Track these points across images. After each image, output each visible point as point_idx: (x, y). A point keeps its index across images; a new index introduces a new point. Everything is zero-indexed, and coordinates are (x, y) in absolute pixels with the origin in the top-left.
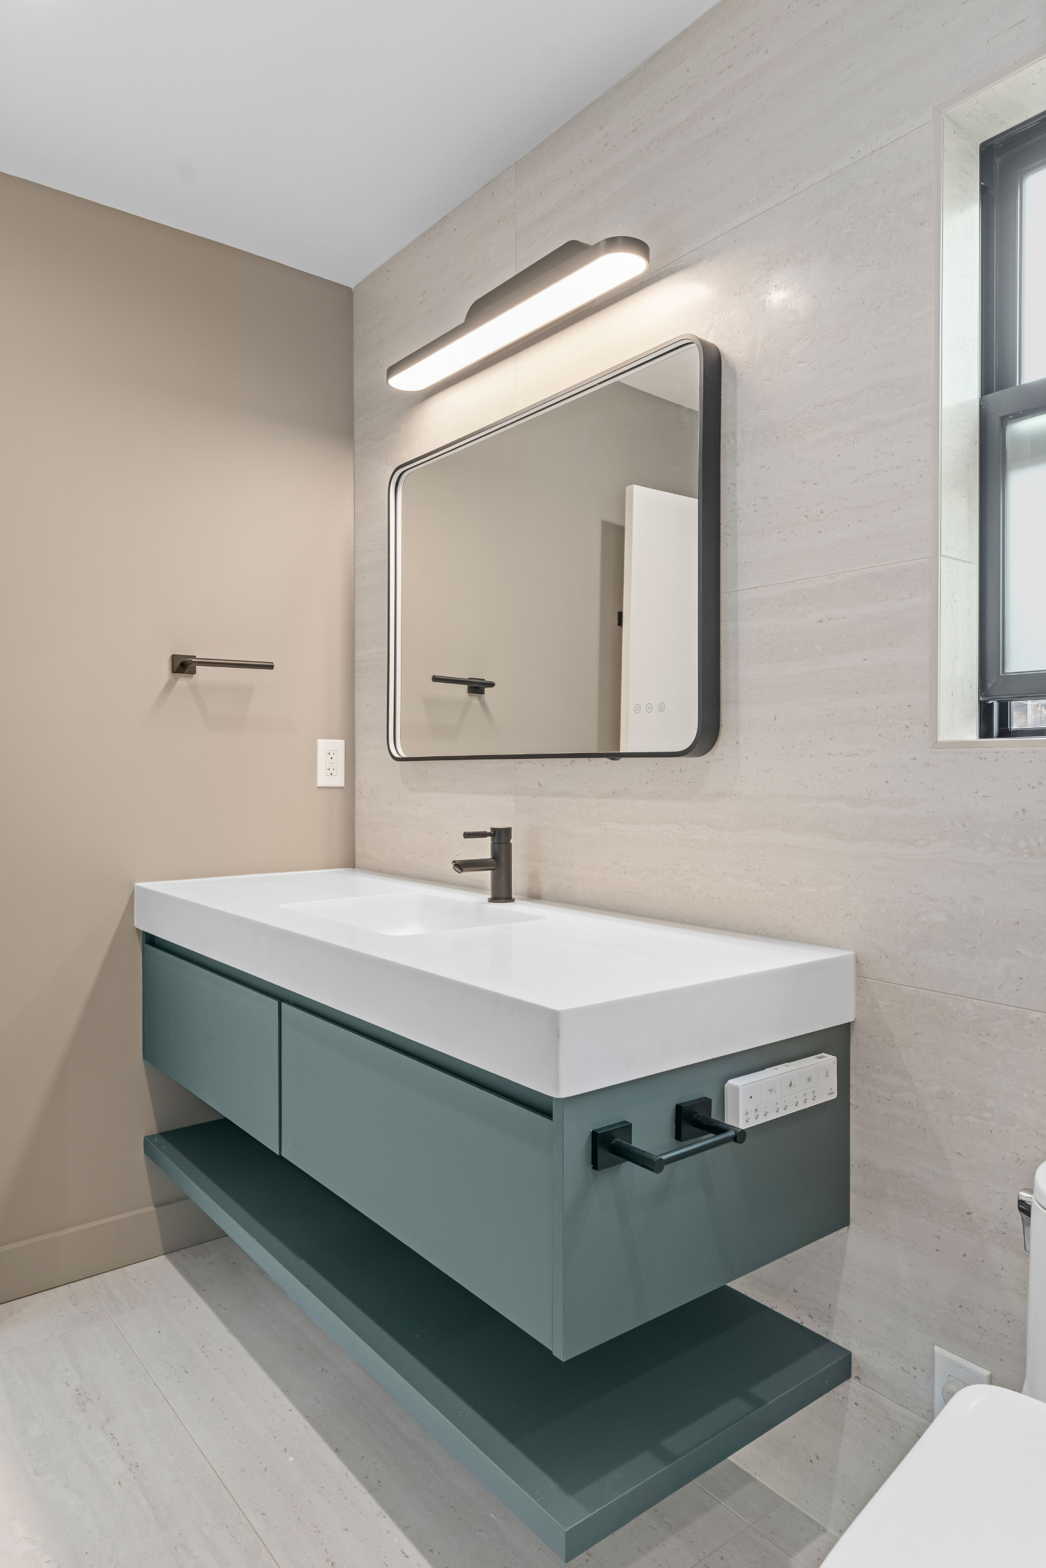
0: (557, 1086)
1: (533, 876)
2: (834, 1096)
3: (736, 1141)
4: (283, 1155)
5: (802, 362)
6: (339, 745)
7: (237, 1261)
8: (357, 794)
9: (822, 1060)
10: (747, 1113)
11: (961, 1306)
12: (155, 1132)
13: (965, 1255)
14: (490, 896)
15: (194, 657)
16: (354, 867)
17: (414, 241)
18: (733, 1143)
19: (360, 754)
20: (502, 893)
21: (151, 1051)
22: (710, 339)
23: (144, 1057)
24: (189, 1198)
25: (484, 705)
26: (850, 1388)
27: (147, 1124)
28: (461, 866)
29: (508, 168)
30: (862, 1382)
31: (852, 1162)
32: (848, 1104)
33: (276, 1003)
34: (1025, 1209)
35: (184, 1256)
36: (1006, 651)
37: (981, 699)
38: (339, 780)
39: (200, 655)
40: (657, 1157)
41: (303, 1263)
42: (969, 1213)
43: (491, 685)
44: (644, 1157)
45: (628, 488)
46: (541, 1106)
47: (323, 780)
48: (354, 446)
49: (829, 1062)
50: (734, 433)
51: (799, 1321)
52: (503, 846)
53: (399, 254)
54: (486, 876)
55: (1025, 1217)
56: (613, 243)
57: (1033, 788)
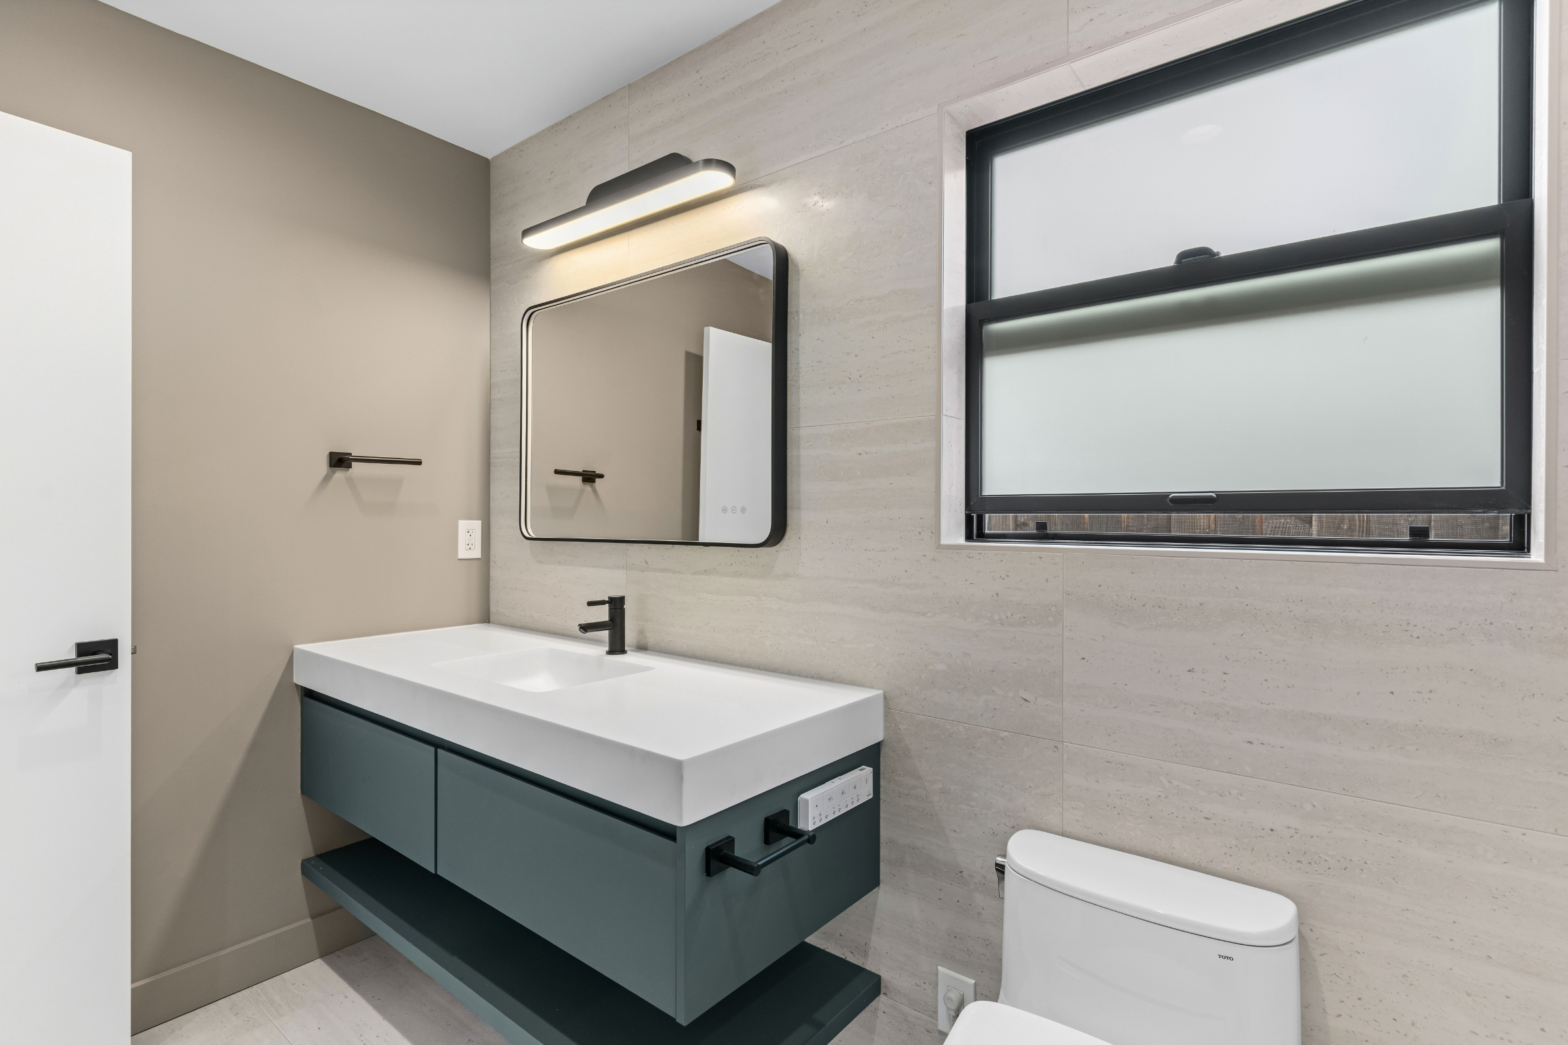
0: (681, 818)
1: (641, 632)
2: (871, 797)
3: (809, 843)
4: (438, 873)
5: (847, 268)
6: (477, 525)
7: (389, 958)
8: (492, 564)
9: (864, 771)
10: (814, 818)
11: (955, 937)
12: (312, 855)
13: (958, 901)
14: (607, 649)
15: (350, 454)
16: (489, 622)
17: (543, 131)
18: (807, 844)
19: (493, 531)
20: (617, 647)
21: (309, 787)
22: (780, 242)
23: (302, 793)
24: (342, 907)
25: (595, 491)
26: (881, 1002)
27: (306, 849)
28: (585, 628)
29: (623, 88)
30: (888, 996)
31: (881, 841)
32: (879, 799)
33: (432, 749)
34: (1000, 869)
35: (339, 957)
36: (983, 480)
37: (967, 512)
38: (477, 553)
39: (356, 453)
40: (756, 863)
41: (456, 960)
42: (961, 872)
43: (601, 476)
44: (746, 865)
45: (706, 328)
46: (667, 832)
47: (463, 553)
48: (490, 285)
49: (867, 771)
50: (797, 312)
51: (844, 957)
52: (618, 610)
53: (530, 138)
54: (605, 634)
55: (1000, 875)
56: (708, 163)
57: (1003, 579)
